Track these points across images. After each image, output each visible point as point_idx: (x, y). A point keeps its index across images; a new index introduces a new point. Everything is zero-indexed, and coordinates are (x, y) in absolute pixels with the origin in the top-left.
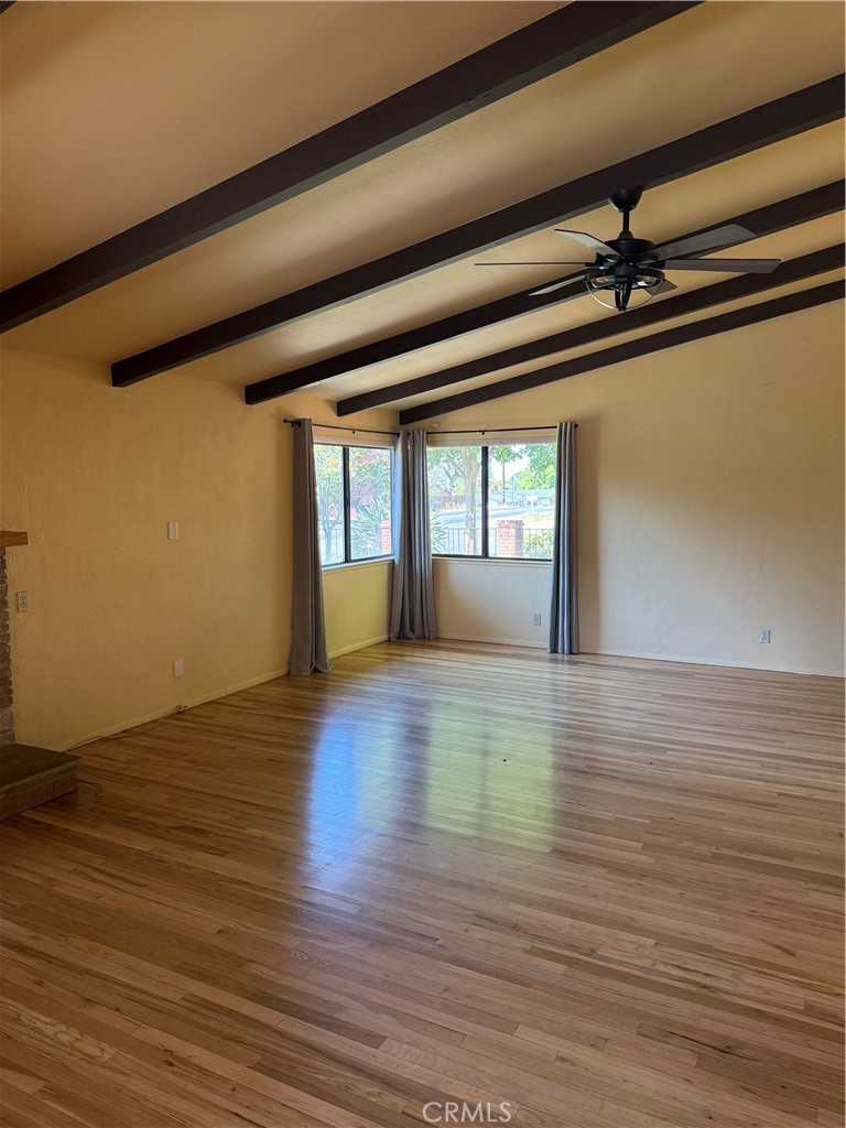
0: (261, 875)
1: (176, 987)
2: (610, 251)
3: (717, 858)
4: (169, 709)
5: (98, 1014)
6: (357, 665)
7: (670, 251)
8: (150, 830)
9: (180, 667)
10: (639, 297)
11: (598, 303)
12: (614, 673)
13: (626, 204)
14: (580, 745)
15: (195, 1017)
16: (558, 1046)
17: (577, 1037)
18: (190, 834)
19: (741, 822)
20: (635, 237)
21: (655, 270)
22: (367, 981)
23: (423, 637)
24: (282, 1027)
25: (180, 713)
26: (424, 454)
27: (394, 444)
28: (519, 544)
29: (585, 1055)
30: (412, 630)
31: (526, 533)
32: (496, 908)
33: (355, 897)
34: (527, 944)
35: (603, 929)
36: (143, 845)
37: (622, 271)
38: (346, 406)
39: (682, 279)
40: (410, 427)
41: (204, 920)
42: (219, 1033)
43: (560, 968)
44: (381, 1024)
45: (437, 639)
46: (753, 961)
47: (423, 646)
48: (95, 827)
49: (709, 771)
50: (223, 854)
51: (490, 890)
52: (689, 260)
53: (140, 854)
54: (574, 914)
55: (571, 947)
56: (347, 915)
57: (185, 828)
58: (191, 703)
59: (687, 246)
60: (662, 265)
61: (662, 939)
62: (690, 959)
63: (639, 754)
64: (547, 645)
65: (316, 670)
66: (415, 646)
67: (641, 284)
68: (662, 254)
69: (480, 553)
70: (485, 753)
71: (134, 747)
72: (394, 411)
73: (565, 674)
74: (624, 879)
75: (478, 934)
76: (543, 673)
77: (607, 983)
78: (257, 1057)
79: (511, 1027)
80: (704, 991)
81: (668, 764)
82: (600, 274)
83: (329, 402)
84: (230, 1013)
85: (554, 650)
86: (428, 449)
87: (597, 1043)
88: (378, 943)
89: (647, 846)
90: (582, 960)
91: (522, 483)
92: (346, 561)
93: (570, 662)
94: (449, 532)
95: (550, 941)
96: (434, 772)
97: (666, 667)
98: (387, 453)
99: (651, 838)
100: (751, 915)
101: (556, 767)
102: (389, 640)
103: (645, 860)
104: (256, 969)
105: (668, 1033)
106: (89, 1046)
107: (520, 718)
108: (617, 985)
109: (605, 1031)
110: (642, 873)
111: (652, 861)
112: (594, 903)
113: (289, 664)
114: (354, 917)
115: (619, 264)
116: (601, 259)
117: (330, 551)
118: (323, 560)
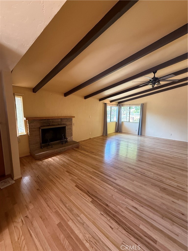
0: (100, 158)
1: (92, 170)
2: (152, 79)
3: (163, 164)
4: (89, 138)
5: (83, 171)
6: (111, 135)
7: (161, 79)
8: (87, 152)
9: (90, 133)
10: (156, 86)
11: (150, 87)
12: (147, 138)
13: (155, 73)
14: (142, 147)
15: (94, 173)
16: (139, 184)
17: (142, 184)
18: (92, 153)
19: (167, 160)
20: (156, 77)
21: (159, 82)
22: (114, 173)
23: (120, 132)
24: (104, 176)
25: (90, 139)
26: (121, 107)
27: (117, 106)
28: (133, 120)
29: (144, 186)
30: (118, 131)
31: (134, 119)
32: (131, 166)
33: (112, 162)
34: (135, 171)
35: (146, 171)
36: (87, 153)
37: (153, 82)
38: (111, 101)
39: (162, 83)
40: (120, 104)
41: (94, 162)
42: (97, 176)
43: (140, 175)
44: (116, 178)
45: (122, 132)
46: (168, 178)
47: (120, 133)
48: (81, 151)
49: (161, 152)
50: (96, 155)
51: (130, 164)
52: (164, 80)
53: (87, 154)
54: (141, 168)
55: (141, 172)
56: (111, 164)
57: (92, 152)
58: (91, 138)
59: (164, 78)
60: (160, 81)
61: (155, 173)
62: (159, 177)
63: (151, 149)
64: (137, 134)
65: (106, 135)
66: (119, 133)
67: (156, 84)
68: (160, 79)
69: (129, 121)
70: (128, 147)
71: (85, 142)
72: (117, 102)
73: (140, 138)
74: (148, 165)
75: (128, 169)
76: (137, 137)
77: (147, 178)
78: (101, 179)
79: (133, 181)
80: (161, 181)
81: (155, 151)
82: (150, 83)
83: (109, 101)
84: (98, 174)
85: (138, 135)
86: (122, 107)
87: (145, 185)
88: (115, 168)
89: (152, 161)
90: (143, 174)
91: (133, 112)
92: (111, 121)
93: (141, 136)
94: (124, 119)
95: (138, 171)
96: (121, 149)
97: (155, 138)
98: (116, 107)
99: (153, 160)
100: (168, 172)
101: (138, 150)
102: (115, 132)
103: (152, 163)
104: (101, 169)
105: (156, 186)
106: (82, 174)
107: (134, 143)
108: (148, 178)
109: (146, 183)
110: (151, 165)
111: (153, 163)
112: (144, 167)
113: (103, 134)
114: (112, 165)
115: (153, 81)
116: (150, 80)
117: (108, 120)
118: (108, 121)
